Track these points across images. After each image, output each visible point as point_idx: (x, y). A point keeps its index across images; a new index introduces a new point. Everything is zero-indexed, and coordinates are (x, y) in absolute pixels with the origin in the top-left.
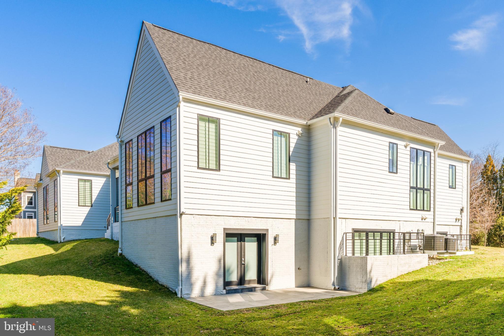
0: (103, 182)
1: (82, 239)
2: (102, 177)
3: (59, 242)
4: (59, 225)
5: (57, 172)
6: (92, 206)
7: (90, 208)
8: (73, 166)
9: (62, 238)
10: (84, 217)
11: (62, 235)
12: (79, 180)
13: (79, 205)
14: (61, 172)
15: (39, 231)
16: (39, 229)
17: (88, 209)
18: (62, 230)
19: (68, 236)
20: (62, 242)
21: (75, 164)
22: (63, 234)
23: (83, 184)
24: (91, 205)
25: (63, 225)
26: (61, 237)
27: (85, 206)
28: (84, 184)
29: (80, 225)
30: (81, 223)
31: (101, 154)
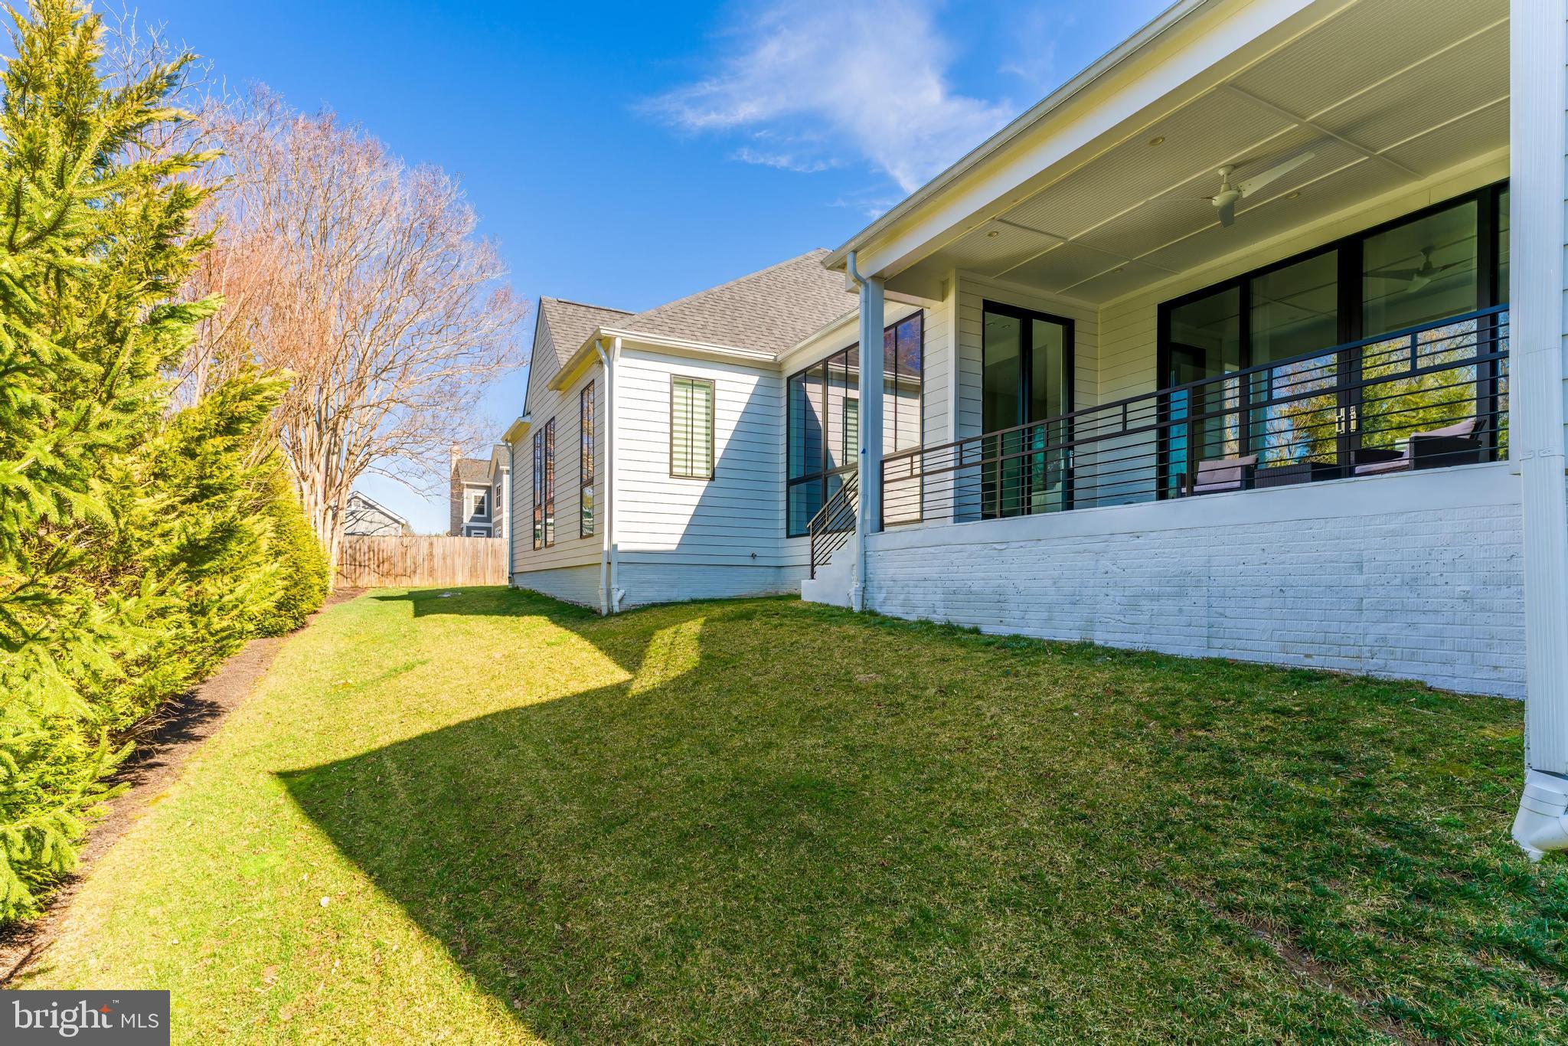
0: (750, 389)
1: (680, 599)
2: (747, 369)
3: (605, 612)
4: (606, 547)
5: (601, 344)
6: (712, 479)
7: (705, 483)
8: (652, 325)
9: (617, 596)
10: (687, 520)
11: (614, 586)
12: (677, 381)
13: (671, 474)
14: (618, 343)
15: (517, 570)
16: (516, 563)
17: (699, 488)
18: (614, 568)
19: (633, 589)
20: (618, 615)
21: (658, 321)
22: (618, 582)
23: (684, 394)
24: (709, 473)
25: (620, 548)
26: (614, 592)
27: (692, 477)
28: (690, 395)
29: (674, 547)
30: (677, 539)
31: (732, 298)
